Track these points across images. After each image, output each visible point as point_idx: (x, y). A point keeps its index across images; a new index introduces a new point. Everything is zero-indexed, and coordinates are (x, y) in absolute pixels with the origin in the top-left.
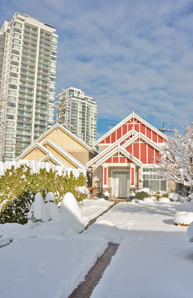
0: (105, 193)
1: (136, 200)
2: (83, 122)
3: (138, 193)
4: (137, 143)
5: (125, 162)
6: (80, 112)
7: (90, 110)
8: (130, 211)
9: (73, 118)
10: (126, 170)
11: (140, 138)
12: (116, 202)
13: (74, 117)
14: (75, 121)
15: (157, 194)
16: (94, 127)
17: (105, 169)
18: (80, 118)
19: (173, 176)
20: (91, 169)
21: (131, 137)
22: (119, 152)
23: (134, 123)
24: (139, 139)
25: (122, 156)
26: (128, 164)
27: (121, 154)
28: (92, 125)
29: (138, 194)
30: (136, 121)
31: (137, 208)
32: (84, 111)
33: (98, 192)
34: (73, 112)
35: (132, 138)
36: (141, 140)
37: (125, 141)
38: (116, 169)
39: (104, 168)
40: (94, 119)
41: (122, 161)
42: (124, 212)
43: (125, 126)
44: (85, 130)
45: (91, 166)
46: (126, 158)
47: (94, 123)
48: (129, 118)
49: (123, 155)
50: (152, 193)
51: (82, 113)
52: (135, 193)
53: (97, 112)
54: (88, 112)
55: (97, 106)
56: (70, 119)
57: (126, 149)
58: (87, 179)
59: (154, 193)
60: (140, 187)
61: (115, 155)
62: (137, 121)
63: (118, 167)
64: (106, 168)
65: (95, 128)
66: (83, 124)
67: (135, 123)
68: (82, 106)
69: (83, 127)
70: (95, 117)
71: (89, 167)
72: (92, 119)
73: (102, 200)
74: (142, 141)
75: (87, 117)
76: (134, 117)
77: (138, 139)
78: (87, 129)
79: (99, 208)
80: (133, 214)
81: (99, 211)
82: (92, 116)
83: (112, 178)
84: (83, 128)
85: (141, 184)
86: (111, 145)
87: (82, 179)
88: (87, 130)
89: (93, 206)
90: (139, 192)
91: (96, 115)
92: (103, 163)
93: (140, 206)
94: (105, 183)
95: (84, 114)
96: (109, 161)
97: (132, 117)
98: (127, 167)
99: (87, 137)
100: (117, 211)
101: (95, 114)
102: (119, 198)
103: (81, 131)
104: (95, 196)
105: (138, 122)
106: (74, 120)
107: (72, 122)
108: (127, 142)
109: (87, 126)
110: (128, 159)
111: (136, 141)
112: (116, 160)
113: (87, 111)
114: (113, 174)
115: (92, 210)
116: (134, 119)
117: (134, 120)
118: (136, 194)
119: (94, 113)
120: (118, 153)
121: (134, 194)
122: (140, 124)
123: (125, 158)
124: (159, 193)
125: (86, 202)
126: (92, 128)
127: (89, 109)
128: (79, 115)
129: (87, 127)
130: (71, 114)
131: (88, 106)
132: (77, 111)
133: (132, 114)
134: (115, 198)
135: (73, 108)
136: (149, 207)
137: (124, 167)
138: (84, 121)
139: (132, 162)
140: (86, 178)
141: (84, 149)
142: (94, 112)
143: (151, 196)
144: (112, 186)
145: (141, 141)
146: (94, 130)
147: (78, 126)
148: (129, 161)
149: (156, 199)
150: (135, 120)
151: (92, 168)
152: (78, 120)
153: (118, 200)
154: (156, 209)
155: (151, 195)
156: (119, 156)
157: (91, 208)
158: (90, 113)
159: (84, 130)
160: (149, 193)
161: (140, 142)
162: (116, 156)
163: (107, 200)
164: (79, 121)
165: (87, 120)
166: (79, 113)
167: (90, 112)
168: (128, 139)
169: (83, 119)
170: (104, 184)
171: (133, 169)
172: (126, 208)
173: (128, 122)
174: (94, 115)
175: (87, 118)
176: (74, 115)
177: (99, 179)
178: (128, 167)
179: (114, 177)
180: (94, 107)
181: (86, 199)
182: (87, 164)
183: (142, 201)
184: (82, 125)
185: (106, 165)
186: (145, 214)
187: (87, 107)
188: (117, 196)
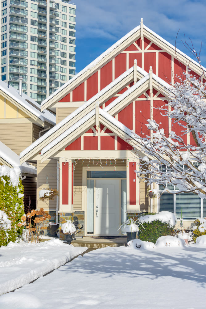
0: (64, 225)
1: (138, 242)
2: (40, 48)
3: (147, 225)
4: (144, 99)
5: (113, 148)
6: (33, 23)
7: (57, 18)
8: (106, 270)
9: (16, 37)
10: (115, 168)
11: (151, 88)
12: (92, 246)
13: (18, 34)
14: (20, 46)
15: (195, 228)
16: (68, 59)
17: (65, 165)
18: (33, 39)
19: (190, 182)
20: (31, 166)
21: (131, 84)
22: (97, 124)
23: (143, 50)
24: (149, 90)
25: (107, 134)
26: (121, 154)
27: (105, 129)
28: (63, 55)
29: (146, 227)
30: (149, 46)
31: (130, 261)
32: (43, 20)
33: (51, 223)
34: (15, 21)
35: (134, 87)
36: (155, 91)
37: (116, 95)
38: (91, 165)
39: (63, 163)
40: (68, 41)
41: (107, 145)
42: (92, 273)
43: (120, 58)
44: (46, 68)
45: (34, 159)
46: (116, 138)
47: (70, 49)
48: (129, 37)
49: (108, 131)
50: (181, 225)
51: (37, 23)
52: (137, 224)
53: (75, 23)
54: (53, 22)
55: (75, 7)
56: (7, 39)
57: (117, 116)
58: (21, 192)
59: (187, 224)
60: (154, 209)
61: (89, 130)
62: (151, 44)
63: (96, 160)
64: (67, 163)
65: (71, 64)
66: (40, 52)
67: (146, 51)
68: (37, 7)
69: (40, 60)
70: (71, 34)
71: (29, 161)
72: (64, 40)
73: (57, 242)
74: (158, 94)
75: (51, 34)
76: (142, 36)
77: (148, 92)
78: (51, 65)
79: (38, 262)
80: (111, 276)
81: (32, 272)
82: (64, 32)
83: (84, 188)
84: (40, 64)
85: (155, 202)
86: (81, 105)
87: (5, 193)
88: (50, 69)
89: (24, 259)
90: (147, 221)
91: (74, 31)
92: (60, 151)
93: (140, 257)
94: (65, 202)
95: (43, 28)
96: (73, 146)
97: (139, 35)
98: (119, 160)
99: (50, 85)
100: (75, 271)
101: (71, 27)
102: (101, 237)
103: (36, 71)
104: (42, 233)
105: (155, 47)
106: (18, 42)
107: (14, 47)
108: (121, 97)
109: (51, 58)
110: (119, 139)
111: (141, 96)
112: (91, 144)
113: (51, 19)
114: (88, 177)
115: (17, 269)
116: (142, 38)
117: (143, 42)
118: (140, 227)
119: (68, 25)
120: (95, 127)
121: (134, 228)
122: (157, 52)
123: (113, 137)
124: (198, 224)
125: (15, 248)
126: (63, 62)
127: (55, 15)
128: (31, 31)
129: (51, 61)
130: (8, 26)
131: (54, 6)
132: (24, 20)
133: (138, 28)
134: (92, 237)
135: (15, 11)
136: (160, 259)
137: (112, 160)
138: (43, 44)
139: (130, 148)
140: (18, 190)
141: (20, 116)
142: (68, 22)
143: (178, 231)
144: (85, 207)
145: (156, 96)
146: (68, 67)
147: (29, 58)
148: (124, 145)
149: (191, 239)
150: (147, 41)
151: (36, 163)
152: (29, 41)
153: (97, 243)
154: (175, 265)
155: (180, 228)
156: (100, 134)
157: (17, 263)
158: (57, 26)
159: (43, 68)
160: (172, 223)
161: (152, 98)
162: (91, 134)
163: (69, 242)
164: (29, 46)
165: (51, 42)
166: (29, 25)
167: (57, 23)
168: (122, 90)
169: (40, 40)
170: (63, 204)
171: (133, 165)
172: (103, 263)
173: (128, 48)
174: (68, 30)
175: (51, 37)
176: (18, 29)
177: (49, 191)
178: (121, 160)
179: (91, 186)
180: (68, 8)
181: (17, 241)
182: (22, 154)
183: (152, 244)
184: (39, 55)
185: (68, 157)
186: (140, 278)
187: (51, 10)
188: (97, 232)
